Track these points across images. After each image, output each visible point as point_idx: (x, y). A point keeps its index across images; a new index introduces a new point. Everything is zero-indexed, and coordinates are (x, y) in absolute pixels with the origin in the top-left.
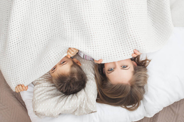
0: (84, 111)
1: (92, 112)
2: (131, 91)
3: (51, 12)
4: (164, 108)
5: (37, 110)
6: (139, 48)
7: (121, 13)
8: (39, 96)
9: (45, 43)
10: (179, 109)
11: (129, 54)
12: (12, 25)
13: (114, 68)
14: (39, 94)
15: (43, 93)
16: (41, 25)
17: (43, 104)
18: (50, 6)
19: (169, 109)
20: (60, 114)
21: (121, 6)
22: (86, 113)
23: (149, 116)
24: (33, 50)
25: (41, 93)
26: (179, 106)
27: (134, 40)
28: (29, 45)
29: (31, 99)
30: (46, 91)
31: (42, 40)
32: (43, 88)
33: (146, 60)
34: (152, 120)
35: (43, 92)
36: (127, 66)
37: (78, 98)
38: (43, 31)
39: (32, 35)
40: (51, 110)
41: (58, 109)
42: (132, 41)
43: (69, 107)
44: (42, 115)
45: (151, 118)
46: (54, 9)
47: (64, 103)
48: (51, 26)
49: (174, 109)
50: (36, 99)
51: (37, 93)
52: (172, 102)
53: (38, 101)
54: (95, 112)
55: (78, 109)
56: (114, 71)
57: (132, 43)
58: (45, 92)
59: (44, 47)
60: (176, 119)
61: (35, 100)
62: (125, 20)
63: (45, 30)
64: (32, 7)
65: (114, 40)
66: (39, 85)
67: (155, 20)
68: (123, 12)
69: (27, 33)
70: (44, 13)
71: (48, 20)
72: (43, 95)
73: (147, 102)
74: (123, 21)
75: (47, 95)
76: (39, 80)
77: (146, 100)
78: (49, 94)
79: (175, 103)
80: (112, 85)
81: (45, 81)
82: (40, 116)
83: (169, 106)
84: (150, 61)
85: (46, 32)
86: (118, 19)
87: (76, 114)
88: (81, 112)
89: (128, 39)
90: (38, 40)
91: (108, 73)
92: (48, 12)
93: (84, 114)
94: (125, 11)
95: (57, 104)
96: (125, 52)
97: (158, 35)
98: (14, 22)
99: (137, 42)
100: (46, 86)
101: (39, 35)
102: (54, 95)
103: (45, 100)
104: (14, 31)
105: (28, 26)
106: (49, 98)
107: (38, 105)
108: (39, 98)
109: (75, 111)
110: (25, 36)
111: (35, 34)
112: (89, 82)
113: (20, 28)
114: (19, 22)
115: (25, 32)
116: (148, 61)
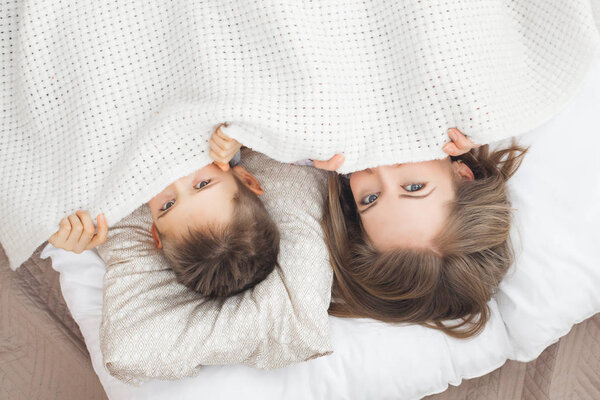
0: (287, 354)
1: (317, 355)
2: (443, 274)
4: (577, 327)
5: (114, 359)
6: (469, 124)
8: (122, 306)
9: (152, 97)
11: (433, 142)
12: (32, 33)
13: (379, 194)
14: (121, 300)
15: (136, 296)
16: (136, 35)
17: (136, 337)
19: (594, 328)
20: (201, 366)
22: (294, 357)
23: (524, 358)
24: (107, 122)
25: (128, 295)
27: (452, 95)
28: (94, 104)
29: (98, 316)
30: (145, 288)
31: (142, 88)
32: (137, 277)
33: (514, 148)
34: (533, 371)
35: (137, 291)
36: (424, 185)
37: (257, 307)
38: (143, 55)
39: (102, 70)
40: (164, 355)
41: (191, 349)
42: (444, 97)
43: (230, 341)
44: (133, 375)
45: (531, 363)
47: (209, 327)
48: (168, 37)
50: (112, 319)
51: (115, 297)
53: (118, 328)
54: (327, 353)
55: (261, 348)
57: (446, 105)
58: (142, 292)
59: (148, 114)
61: (109, 324)
62: (420, 21)
63: (150, 52)
65: (387, 91)
66: (122, 266)
67: (531, 15)
69: (84, 62)
71: (157, 19)
72: (135, 304)
73: (514, 307)
74: (412, 25)
75: (150, 302)
76: (122, 249)
77: (509, 299)
78: (157, 299)
81: (144, 253)
82: (128, 378)
83: (594, 319)
84: (524, 152)
85: (152, 59)
87: (260, 365)
88: (277, 356)
90: (124, 85)
95: (186, 330)
96: (421, 136)
97: (543, 67)
98: (37, 23)
99: (462, 101)
100: (148, 268)
101: (128, 69)
102: (175, 301)
103: (142, 321)
104: (38, 55)
105: (85, 38)
106: (156, 313)
107: (117, 341)
108: (121, 314)
109: (254, 354)
110: (79, 73)
111: (112, 67)
112: (298, 247)
113: (58, 45)
114: (53, 25)
115: (75, 59)
116: (518, 153)
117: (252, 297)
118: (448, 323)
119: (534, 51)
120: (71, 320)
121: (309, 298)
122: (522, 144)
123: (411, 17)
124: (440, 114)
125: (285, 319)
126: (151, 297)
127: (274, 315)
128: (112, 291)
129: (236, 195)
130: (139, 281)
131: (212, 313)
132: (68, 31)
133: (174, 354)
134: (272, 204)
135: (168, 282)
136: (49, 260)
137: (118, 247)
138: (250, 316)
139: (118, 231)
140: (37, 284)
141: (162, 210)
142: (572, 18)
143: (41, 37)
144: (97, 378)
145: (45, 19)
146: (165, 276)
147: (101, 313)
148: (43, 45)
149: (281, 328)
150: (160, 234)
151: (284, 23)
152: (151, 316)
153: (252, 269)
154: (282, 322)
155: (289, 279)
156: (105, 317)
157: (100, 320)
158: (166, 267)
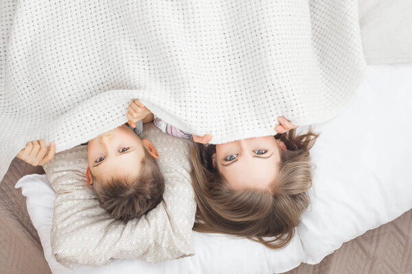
0: (166, 254)
1: (184, 256)
2: (274, 207)
3: (101, 26)
4: (345, 244)
5: (60, 252)
6: (291, 113)
7: (254, 34)
8: (65, 219)
10: (377, 247)
11: (268, 125)
12: (16, 50)
13: (238, 155)
14: (65, 216)
15: (75, 214)
16: (80, 51)
17: (74, 239)
18: (99, 13)
19: (356, 246)
20: (112, 259)
21: (256, 19)
22: (170, 256)
23: (311, 262)
25: (69, 212)
26: (378, 239)
27: (280, 96)
29: (50, 225)
30: (80, 209)
32: (76, 201)
33: (310, 134)
34: (317, 270)
35: (75, 211)
36: (266, 152)
37: (149, 224)
38: (84, 64)
39: (59, 73)
40: (91, 251)
41: (107, 248)
42: (275, 97)
43: (131, 244)
44: (71, 262)
45: (315, 266)
46: (109, 19)
47: (119, 235)
48: (101, 53)
49: (367, 246)
50: (59, 227)
51: (61, 214)
52: (363, 230)
53: (63, 233)
54: (190, 255)
55: (150, 250)
56: (237, 160)
57: (276, 102)
58: (78, 211)
60: (371, 267)
61: (57, 230)
62: (262, 50)
63: (89, 63)
64: (59, 13)
65: (239, 93)
66: (66, 195)
67: (326, 50)
68: (258, 32)
69: (48, 68)
70: (86, 27)
71: (94, 42)
72: (74, 218)
74: (257, 52)
75: (83, 218)
76: (66, 184)
77: (304, 225)
78: (87, 216)
79: (368, 232)
80: (232, 192)
81: (81, 188)
82: (67, 264)
83: (356, 239)
84: (317, 136)
85: (90, 67)
86: (248, 47)
87: (149, 259)
88: (159, 255)
89: (268, 94)
91: (224, 165)
92: (95, 23)
93: (167, 259)
94: (263, 31)
95: (104, 236)
96: (261, 121)
97: (332, 83)
98: (19, 43)
99: (287, 99)
100: (82, 197)
101: (75, 72)
102: (98, 218)
103: (78, 229)
104: (20, 63)
105: (49, 53)
106: (87, 225)
107: (61, 241)
108: (65, 224)
109: (145, 253)
110: (45, 74)
111: (65, 71)
112: (175, 188)
113: (32, 57)
114: (29, 44)
115: (42, 66)
116: (312, 137)
117: (146, 218)
118: (266, 239)
119: (327, 73)
120: (33, 227)
121: (181, 220)
122: (315, 131)
123: (257, 48)
124: (273, 108)
125: (166, 232)
126: (84, 215)
127: (159, 230)
128: (59, 210)
129: (143, 159)
130: (77, 205)
131: (121, 226)
132: (38, 48)
133: (97, 250)
134: (161, 161)
135: (95, 207)
136: (20, 189)
137: (64, 183)
138: (145, 229)
139: (65, 173)
140: (13, 204)
141: (96, 162)
142: (350, 53)
143: (22, 52)
144: (46, 263)
145: (24, 41)
146: (93, 203)
147: (51, 223)
148: (23, 56)
149: (163, 238)
150: (93, 177)
151: (174, 49)
152: (84, 226)
153: (147, 206)
154: (163, 235)
155: (169, 208)
156: (54, 225)
157: (51, 228)
158: (93, 197)
